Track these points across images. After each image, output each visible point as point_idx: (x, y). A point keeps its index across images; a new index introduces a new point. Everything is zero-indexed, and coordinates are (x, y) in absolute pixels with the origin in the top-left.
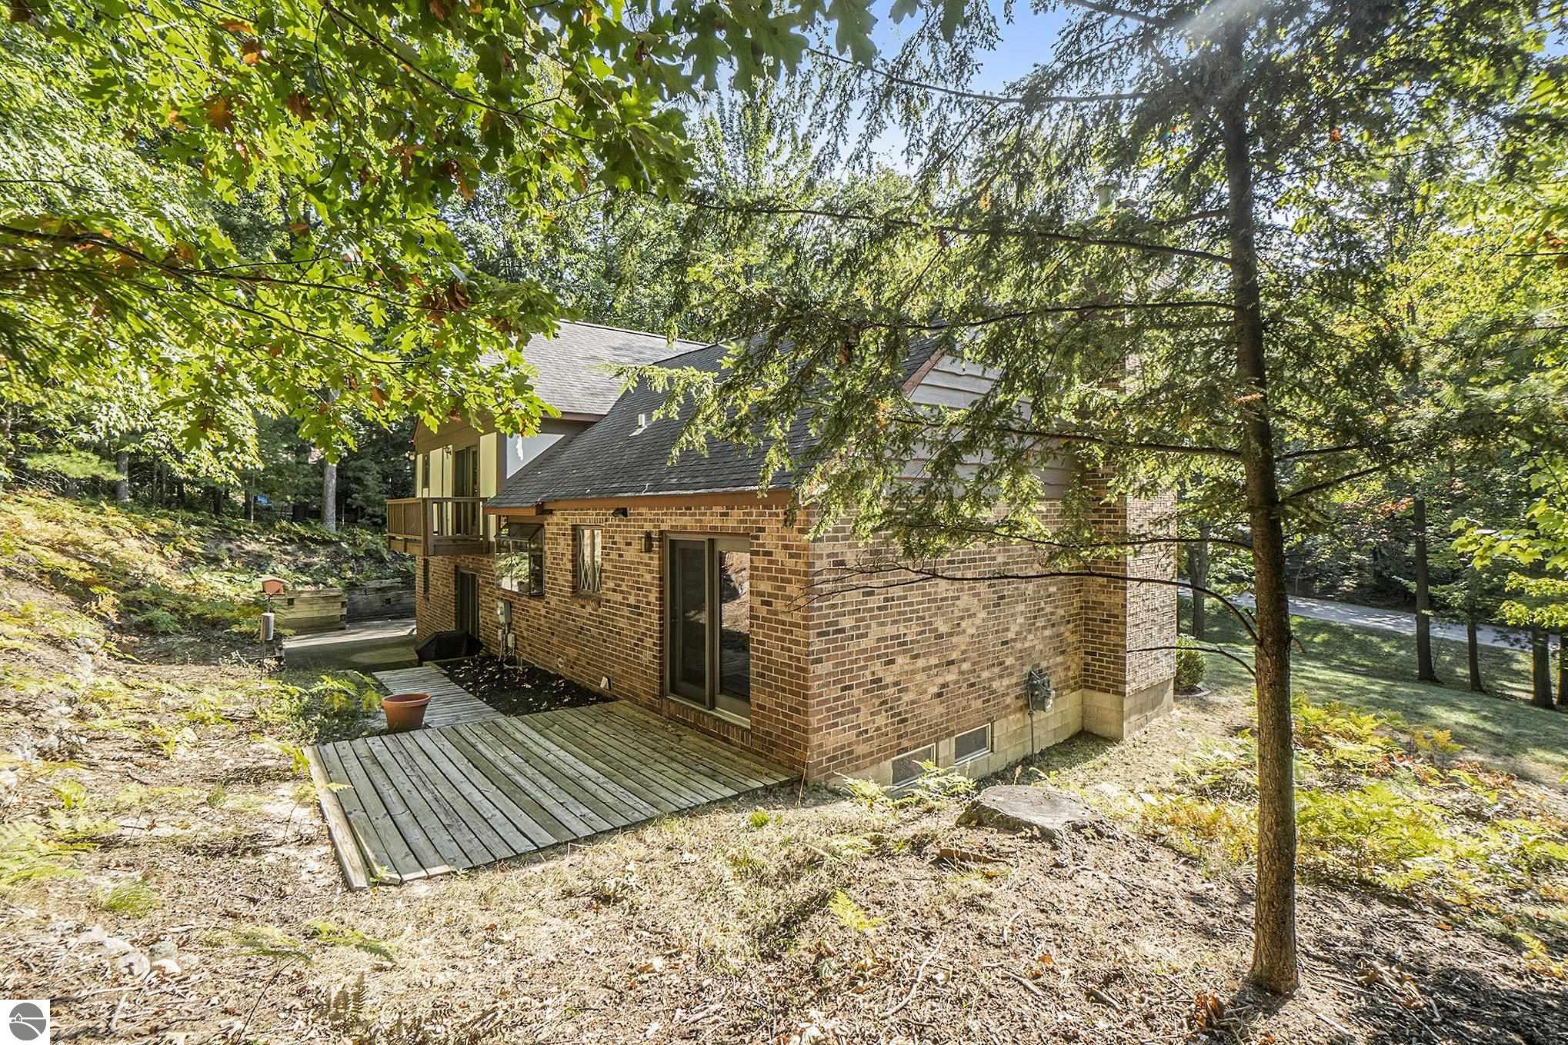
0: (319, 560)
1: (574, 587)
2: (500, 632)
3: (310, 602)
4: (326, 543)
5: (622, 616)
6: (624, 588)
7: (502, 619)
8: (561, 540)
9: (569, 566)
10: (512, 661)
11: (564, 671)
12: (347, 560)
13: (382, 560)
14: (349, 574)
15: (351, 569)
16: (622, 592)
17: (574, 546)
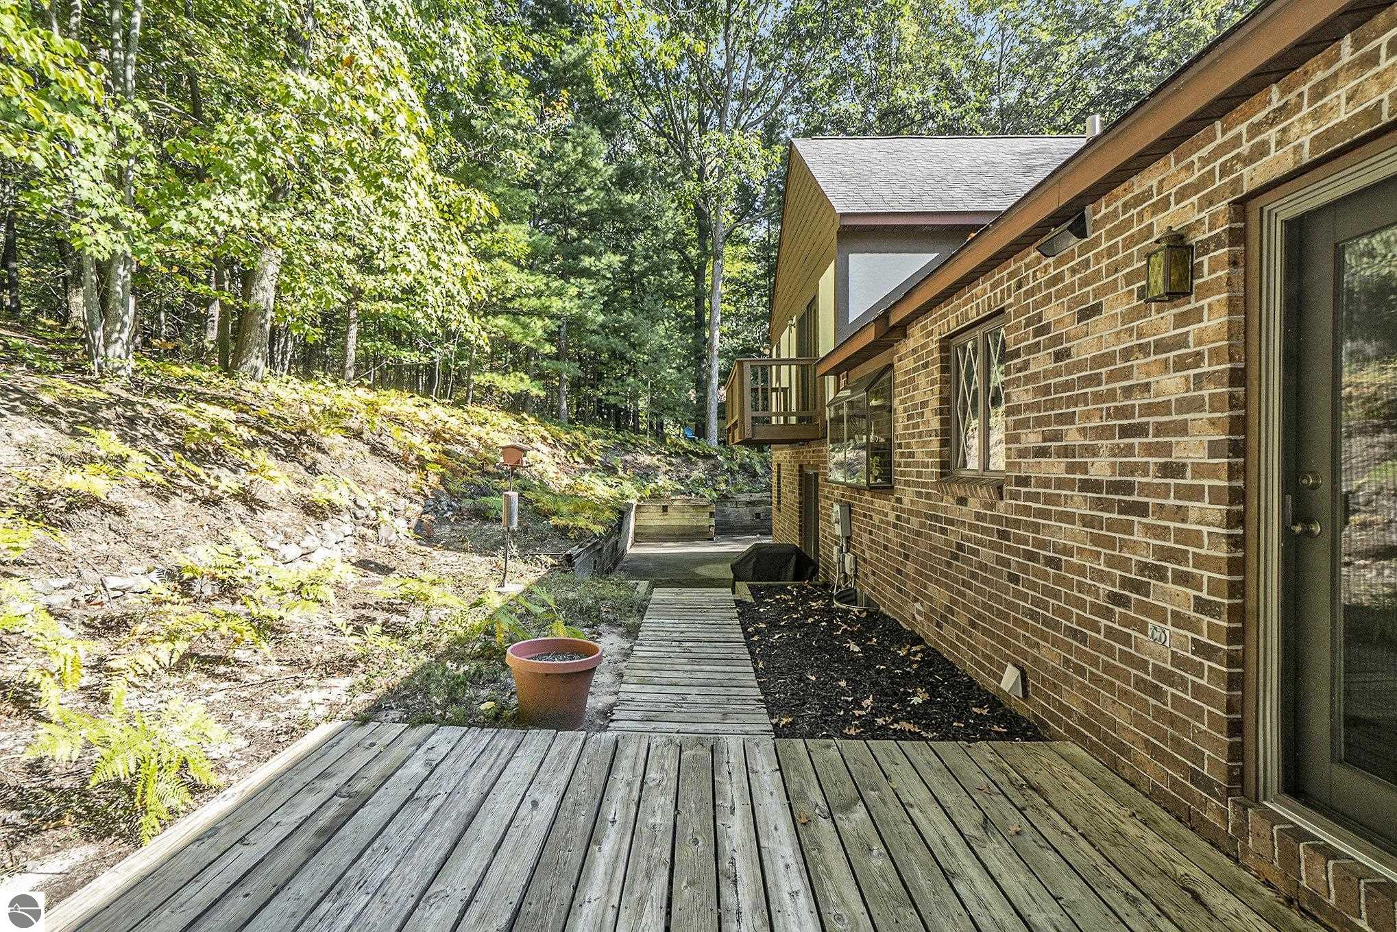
0: (699, 472)
1: (943, 465)
2: (836, 549)
3: (681, 510)
4: (707, 457)
5: (1068, 518)
6: (1073, 438)
7: (838, 530)
8: (922, 380)
9: (935, 424)
10: (849, 597)
11: (925, 629)
12: (724, 472)
13: (754, 475)
14: (723, 486)
15: (726, 481)
16: (1066, 452)
17: (945, 382)
